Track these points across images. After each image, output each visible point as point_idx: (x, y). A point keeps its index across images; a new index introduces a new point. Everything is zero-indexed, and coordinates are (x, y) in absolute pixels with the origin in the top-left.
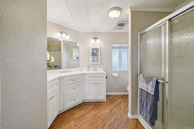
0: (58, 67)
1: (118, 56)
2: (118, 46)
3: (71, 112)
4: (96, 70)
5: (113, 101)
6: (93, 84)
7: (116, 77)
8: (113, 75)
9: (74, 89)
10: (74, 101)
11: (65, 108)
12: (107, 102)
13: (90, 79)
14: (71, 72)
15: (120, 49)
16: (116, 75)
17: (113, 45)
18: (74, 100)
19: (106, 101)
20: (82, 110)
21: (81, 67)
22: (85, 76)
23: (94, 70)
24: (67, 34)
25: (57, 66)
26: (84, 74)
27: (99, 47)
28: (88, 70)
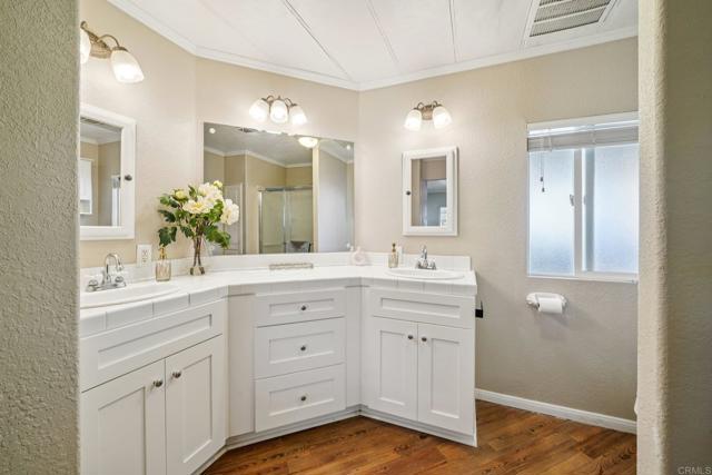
0: (306, 246)
1: (571, 191)
2: (571, 129)
3: (282, 455)
4: (434, 268)
5: (521, 455)
6: (402, 335)
7: (552, 314)
8: (532, 298)
9: (303, 349)
10: (305, 405)
11: (257, 431)
12: (483, 449)
13: (387, 307)
14: (312, 267)
15: (584, 151)
16: (552, 301)
17: (533, 133)
18: (304, 399)
19: (474, 443)
20: (331, 459)
21: (362, 249)
22: (367, 291)
23: (420, 266)
24: (293, 105)
25: (302, 243)
26: (356, 284)
27: (445, 150)
28: (394, 262)
